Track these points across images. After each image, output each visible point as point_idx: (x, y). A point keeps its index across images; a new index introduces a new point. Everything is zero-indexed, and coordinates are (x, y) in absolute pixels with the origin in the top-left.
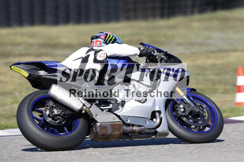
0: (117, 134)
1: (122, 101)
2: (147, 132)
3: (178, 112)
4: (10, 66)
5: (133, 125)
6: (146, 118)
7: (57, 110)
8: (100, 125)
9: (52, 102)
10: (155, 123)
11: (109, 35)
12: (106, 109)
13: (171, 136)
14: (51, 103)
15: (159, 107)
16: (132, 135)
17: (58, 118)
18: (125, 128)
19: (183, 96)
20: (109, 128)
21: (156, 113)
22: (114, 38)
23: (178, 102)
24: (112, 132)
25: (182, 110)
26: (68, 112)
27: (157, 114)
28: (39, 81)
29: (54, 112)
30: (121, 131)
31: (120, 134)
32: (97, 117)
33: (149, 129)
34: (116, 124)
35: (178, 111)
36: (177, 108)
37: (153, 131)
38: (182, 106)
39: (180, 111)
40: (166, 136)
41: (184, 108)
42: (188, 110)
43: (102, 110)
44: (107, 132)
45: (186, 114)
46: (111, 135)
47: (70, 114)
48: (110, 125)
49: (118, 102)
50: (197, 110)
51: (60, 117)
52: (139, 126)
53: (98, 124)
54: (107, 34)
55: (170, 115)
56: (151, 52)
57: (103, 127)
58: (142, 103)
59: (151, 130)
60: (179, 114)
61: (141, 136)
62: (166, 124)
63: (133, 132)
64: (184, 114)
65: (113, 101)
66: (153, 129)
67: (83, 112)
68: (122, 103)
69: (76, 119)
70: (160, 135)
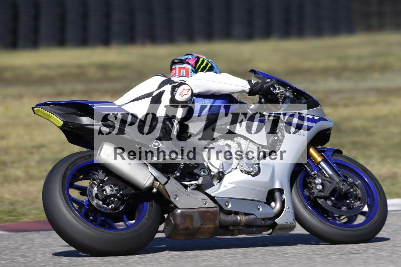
0: (209, 228)
1: (219, 172)
2: (259, 224)
3: (313, 191)
4: (33, 108)
5: (237, 213)
6: (259, 201)
7: (111, 187)
8: (182, 213)
9: (102, 172)
10: (273, 208)
11: (201, 59)
12: (192, 185)
13: (299, 230)
14: (101, 175)
15: (281, 183)
16: (234, 230)
17: (112, 200)
18: (223, 217)
19: (320, 162)
20: (196, 218)
21: (275, 193)
22: (210, 65)
23: (313, 173)
24: (202, 224)
25: (320, 187)
26: (130, 191)
27: (277, 194)
28: (81, 133)
29: (105, 190)
30: (217, 222)
31: (215, 228)
32: (177, 199)
33: (263, 219)
34: (209, 212)
35: (312, 189)
36: (310, 183)
37: (269, 222)
38: (318, 181)
39: (316, 189)
40: (291, 231)
41: (322, 184)
42: (329, 188)
43: (186, 187)
44: (192, 225)
45: (326, 194)
46: (199, 229)
47: (132, 194)
48: (198, 212)
49: (212, 173)
50: (344, 187)
51: (116, 199)
52: (246, 214)
53: (179, 211)
54: (198, 58)
55: (299, 196)
56: (269, 88)
57: (186, 216)
58: (252, 176)
59: (266, 222)
60: (314, 194)
61: (250, 230)
62: (291, 210)
63: (237, 224)
64: (322, 194)
65: (204, 172)
66: (269, 219)
67: (155, 190)
68: (219, 175)
69: (142, 203)
70: (280, 229)
